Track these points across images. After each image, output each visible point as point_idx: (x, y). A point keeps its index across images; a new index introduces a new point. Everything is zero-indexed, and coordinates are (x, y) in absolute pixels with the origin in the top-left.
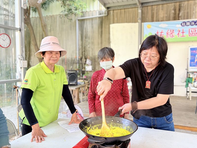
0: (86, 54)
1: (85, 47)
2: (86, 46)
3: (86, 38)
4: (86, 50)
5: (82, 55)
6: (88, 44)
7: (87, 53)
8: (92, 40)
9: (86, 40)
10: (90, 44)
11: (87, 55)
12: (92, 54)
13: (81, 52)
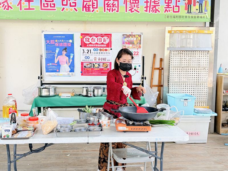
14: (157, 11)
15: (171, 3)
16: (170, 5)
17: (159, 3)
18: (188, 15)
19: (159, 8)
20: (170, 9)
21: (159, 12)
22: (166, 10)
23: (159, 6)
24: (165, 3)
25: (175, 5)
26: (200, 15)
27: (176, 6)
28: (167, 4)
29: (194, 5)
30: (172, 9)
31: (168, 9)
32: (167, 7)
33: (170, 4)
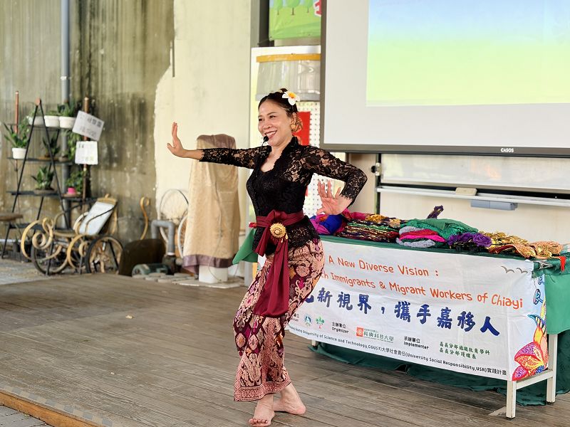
0: (93, 86)
1: (90, 56)
2: (92, 50)
3: (93, 15)
4: (93, 72)
5: (81, 91)
6: (100, 42)
7: (97, 84)
8: (114, 24)
9: (93, 24)
10: (107, 43)
11: (97, 92)
12: (114, 89)
13: (77, 79)
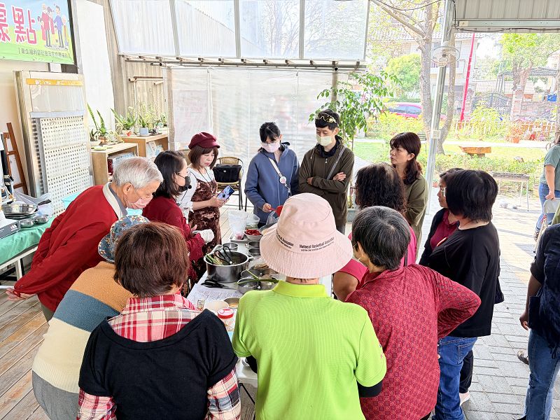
14: (6, 38)
15: (23, 23)
16: (23, 28)
17: (5, 21)
18: (48, 49)
19: (7, 31)
20: (24, 35)
21: (9, 39)
22: (18, 37)
23: (7, 26)
24: (16, 22)
25: (29, 29)
26: (63, 51)
27: (32, 31)
28: (18, 25)
29: (53, 33)
30: (26, 35)
31: (21, 35)
32: (18, 30)
33: (22, 25)
